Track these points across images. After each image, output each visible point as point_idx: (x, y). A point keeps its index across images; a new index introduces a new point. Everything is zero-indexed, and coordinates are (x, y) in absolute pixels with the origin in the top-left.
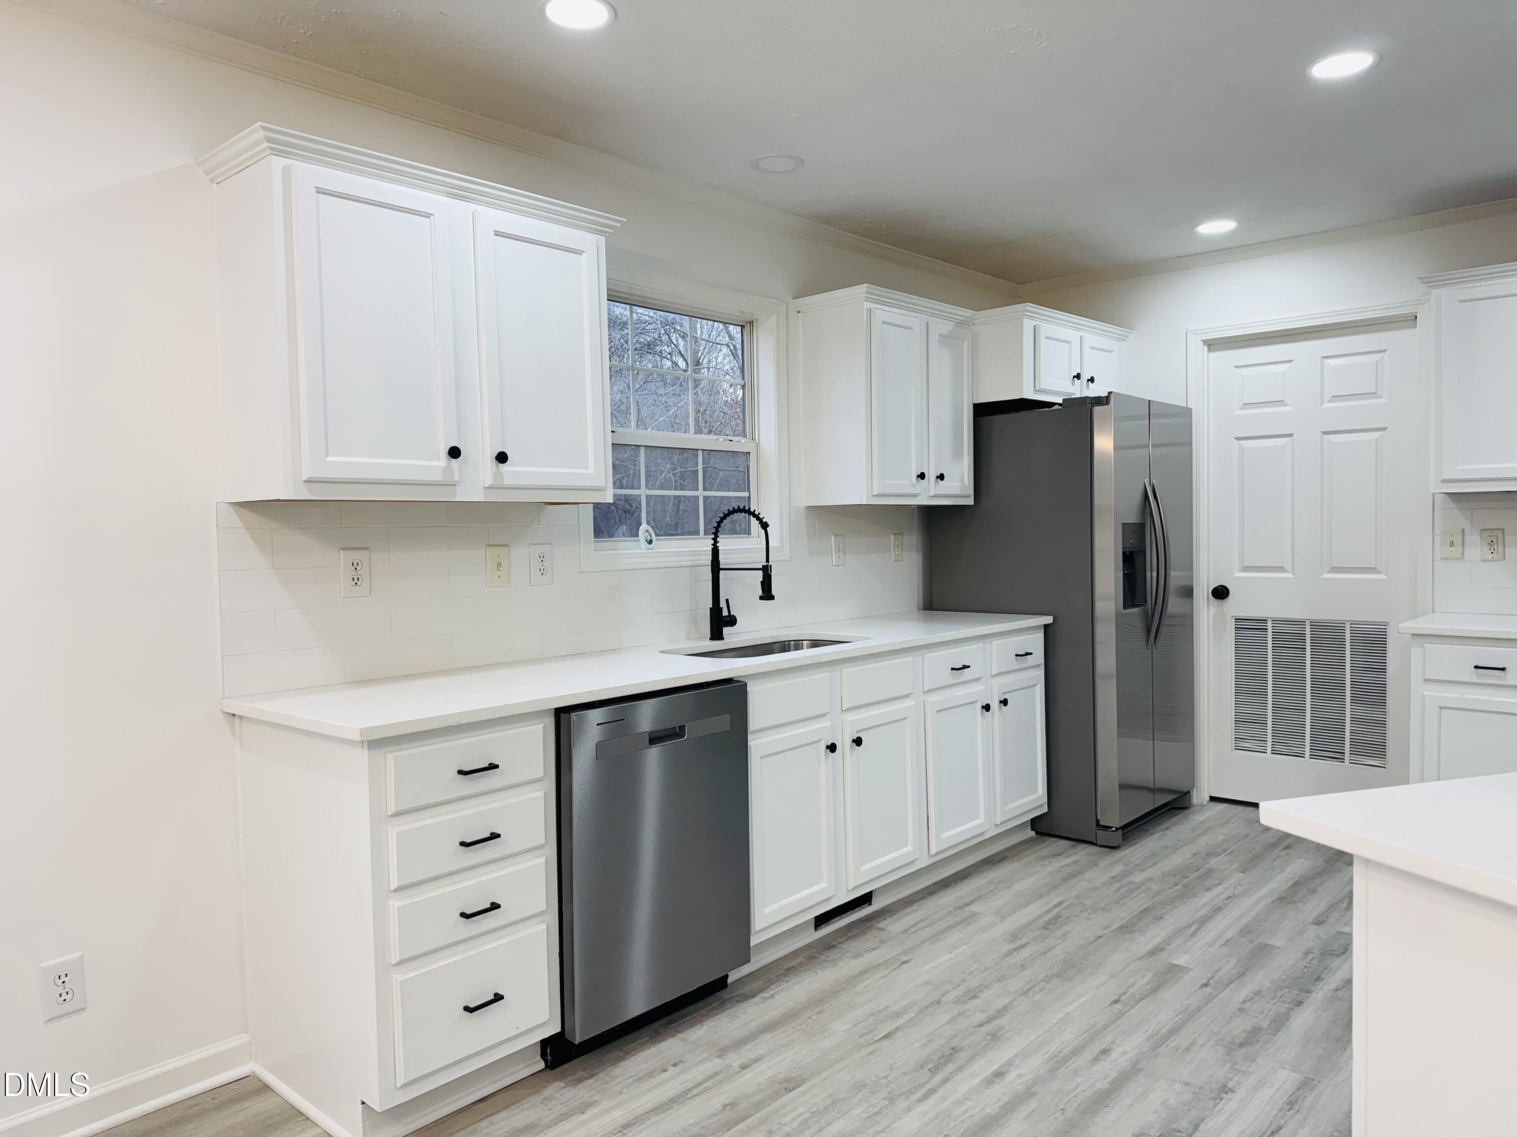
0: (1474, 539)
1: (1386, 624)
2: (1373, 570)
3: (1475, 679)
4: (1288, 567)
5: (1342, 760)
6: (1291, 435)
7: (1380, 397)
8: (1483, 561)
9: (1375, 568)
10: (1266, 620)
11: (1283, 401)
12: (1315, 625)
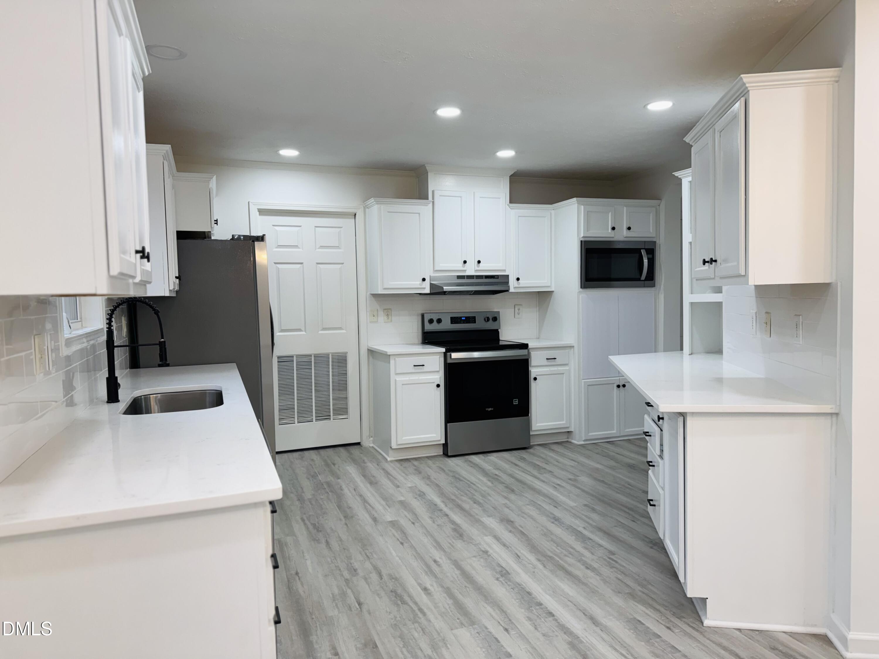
0: (381, 313)
1: (346, 353)
2: (340, 328)
3: (414, 371)
4: (303, 329)
5: (330, 419)
6: (302, 263)
7: (340, 249)
8: (385, 322)
9: (341, 328)
10: (293, 356)
11: (297, 246)
12: (316, 356)
